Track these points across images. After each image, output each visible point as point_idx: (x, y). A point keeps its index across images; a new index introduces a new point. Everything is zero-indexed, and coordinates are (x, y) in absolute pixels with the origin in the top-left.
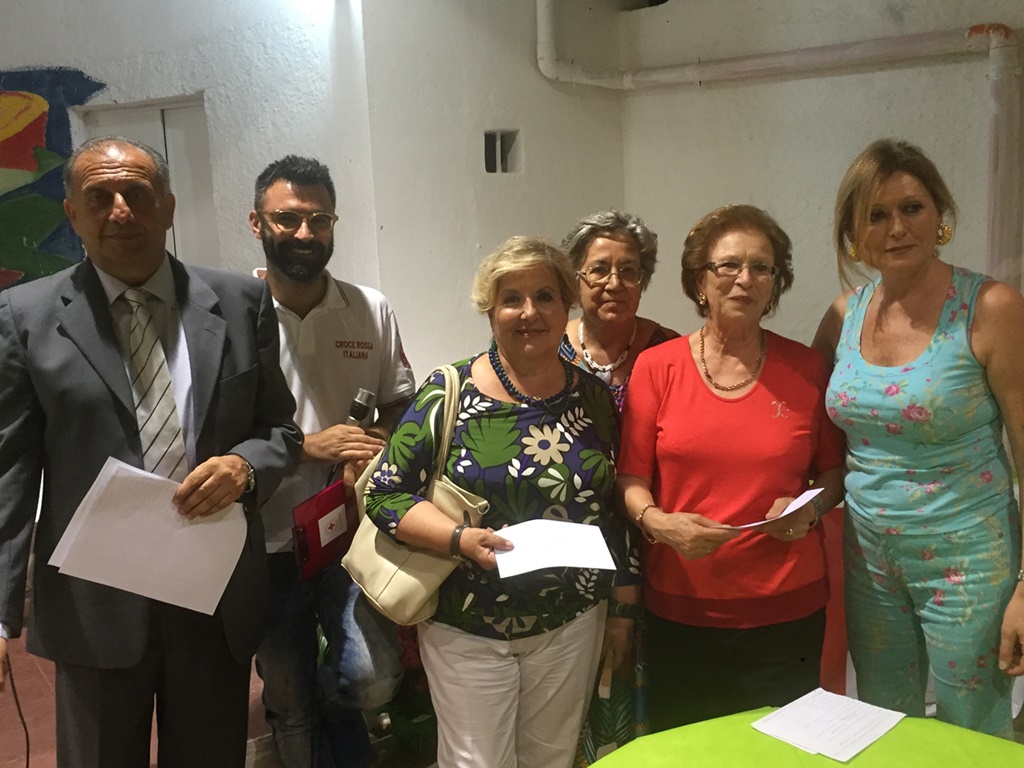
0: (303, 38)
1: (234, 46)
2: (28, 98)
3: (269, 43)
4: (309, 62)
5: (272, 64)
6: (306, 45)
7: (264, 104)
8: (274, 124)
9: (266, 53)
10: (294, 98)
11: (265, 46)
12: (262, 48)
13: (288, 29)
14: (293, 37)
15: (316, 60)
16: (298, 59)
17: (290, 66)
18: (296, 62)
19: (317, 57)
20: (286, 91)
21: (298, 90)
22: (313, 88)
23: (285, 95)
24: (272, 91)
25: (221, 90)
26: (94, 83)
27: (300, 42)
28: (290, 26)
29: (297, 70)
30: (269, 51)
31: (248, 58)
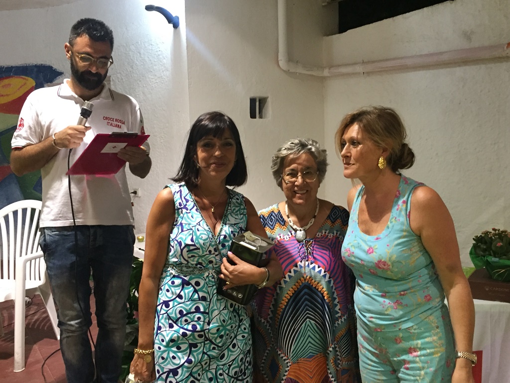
0: (158, 50)
1: (125, 53)
2: (25, 79)
3: (142, 51)
4: (161, 61)
5: (143, 63)
6: (159, 53)
7: (139, 83)
8: (143, 93)
9: (140, 57)
10: (153, 80)
11: (140, 54)
12: (139, 54)
13: (152, 45)
14: (153, 49)
15: (164, 60)
16: (156, 60)
17: (152, 63)
18: (155, 61)
19: (164, 59)
20: (150, 76)
21: (156, 76)
22: (162, 75)
23: (149, 78)
24: (143, 76)
25: (119, 75)
26: (58, 72)
27: (157, 51)
28: (152, 44)
29: (155, 65)
30: (142, 56)
31: (132, 59)
